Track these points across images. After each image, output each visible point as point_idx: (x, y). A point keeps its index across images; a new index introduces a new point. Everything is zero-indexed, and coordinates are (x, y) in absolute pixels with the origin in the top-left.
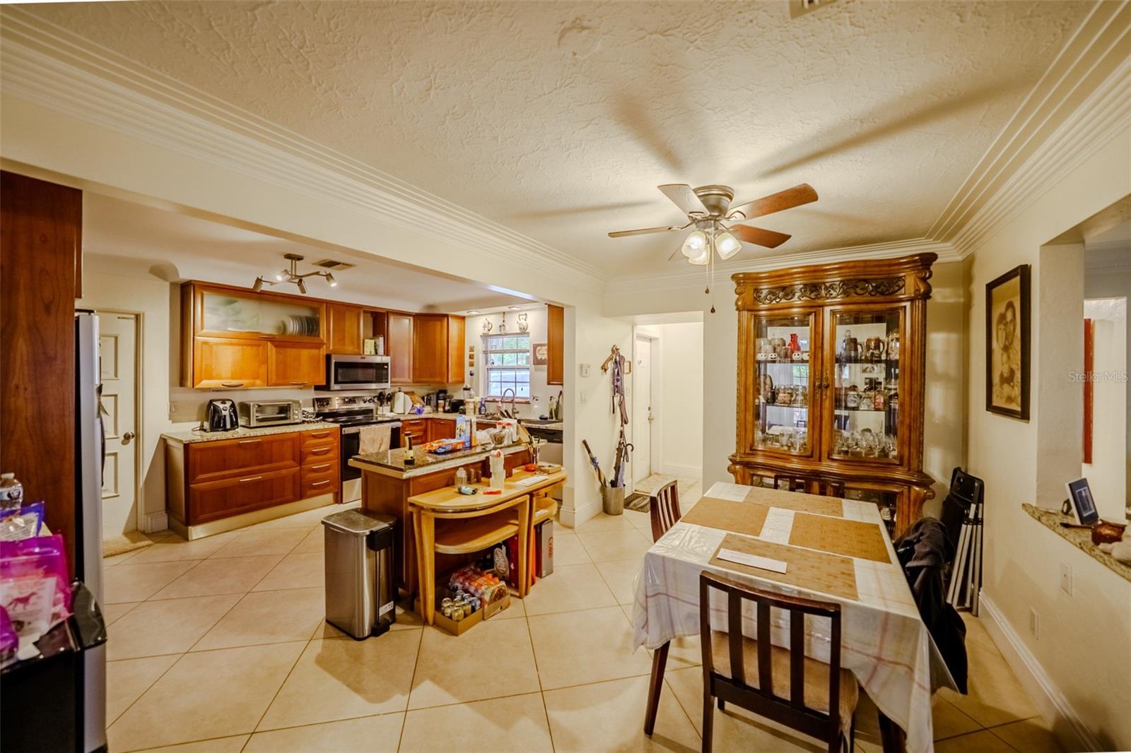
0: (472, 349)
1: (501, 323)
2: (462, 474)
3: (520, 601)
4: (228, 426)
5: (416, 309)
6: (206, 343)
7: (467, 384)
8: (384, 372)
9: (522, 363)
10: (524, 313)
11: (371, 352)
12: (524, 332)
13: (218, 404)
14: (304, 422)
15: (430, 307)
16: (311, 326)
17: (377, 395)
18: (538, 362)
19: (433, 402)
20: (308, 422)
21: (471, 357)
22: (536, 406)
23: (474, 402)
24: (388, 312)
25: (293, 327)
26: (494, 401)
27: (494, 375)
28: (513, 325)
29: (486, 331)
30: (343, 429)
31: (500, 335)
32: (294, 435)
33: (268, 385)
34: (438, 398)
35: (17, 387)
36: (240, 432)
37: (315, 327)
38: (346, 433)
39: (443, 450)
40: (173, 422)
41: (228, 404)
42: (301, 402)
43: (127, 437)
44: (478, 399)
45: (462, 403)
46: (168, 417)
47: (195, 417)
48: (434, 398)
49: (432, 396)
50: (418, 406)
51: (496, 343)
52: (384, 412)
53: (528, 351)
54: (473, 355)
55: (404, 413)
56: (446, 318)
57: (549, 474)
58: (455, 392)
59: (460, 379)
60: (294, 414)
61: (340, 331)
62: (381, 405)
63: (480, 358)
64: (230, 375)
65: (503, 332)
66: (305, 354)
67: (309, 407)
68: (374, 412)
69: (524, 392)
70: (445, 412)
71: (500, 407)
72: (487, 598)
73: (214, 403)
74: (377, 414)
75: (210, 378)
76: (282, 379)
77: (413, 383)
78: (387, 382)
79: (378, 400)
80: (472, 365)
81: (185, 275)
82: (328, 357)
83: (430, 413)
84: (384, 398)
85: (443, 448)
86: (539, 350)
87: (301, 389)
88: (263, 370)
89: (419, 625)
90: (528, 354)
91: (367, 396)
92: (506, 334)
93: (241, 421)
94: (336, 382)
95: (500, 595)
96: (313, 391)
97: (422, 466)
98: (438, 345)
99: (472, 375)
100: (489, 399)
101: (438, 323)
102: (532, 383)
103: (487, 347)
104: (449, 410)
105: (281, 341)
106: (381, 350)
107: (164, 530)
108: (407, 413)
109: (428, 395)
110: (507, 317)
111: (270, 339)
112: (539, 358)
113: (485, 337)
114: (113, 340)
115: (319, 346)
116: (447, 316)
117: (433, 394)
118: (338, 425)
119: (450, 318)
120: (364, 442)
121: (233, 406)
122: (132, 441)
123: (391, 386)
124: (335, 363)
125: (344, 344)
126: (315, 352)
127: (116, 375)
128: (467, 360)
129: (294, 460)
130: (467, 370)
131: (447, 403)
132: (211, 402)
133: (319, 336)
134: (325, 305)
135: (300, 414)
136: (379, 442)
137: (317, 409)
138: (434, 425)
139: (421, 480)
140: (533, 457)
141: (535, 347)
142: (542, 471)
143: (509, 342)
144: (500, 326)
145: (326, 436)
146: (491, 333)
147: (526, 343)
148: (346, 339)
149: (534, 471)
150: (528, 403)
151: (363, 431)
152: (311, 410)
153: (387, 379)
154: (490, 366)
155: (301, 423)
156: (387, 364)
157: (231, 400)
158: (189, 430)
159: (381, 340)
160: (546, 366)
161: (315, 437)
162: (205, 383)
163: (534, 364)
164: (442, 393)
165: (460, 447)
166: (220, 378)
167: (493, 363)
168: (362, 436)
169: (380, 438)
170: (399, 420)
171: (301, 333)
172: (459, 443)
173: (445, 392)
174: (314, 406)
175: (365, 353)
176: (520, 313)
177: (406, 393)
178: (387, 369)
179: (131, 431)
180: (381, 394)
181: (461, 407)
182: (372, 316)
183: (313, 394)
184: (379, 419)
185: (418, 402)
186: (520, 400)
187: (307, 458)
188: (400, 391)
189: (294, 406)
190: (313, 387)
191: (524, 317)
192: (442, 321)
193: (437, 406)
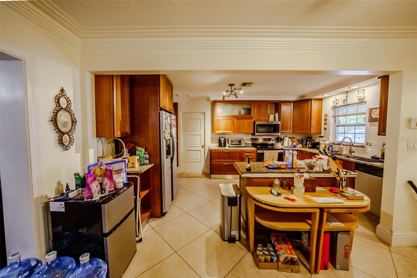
0: (326, 116)
1: (345, 99)
2: (277, 182)
3: (310, 275)
4: (223, 146)
5: (294, 98)
6: (217, 119)
7: (322, 135)
8: (278, 128)
9: (361, 121)
10: (362, 89)
11: (272, 120)
12: (362, 102)
13: (221, 138)
14: (245, 146)
15: (302, 96)
16: (249, 111)
17: (276, 138)
18: (372, 120)
19: (304, 143)
20: (247, 147)
21: (325, 120)
22: (369, 149)
23: (325, 144)
24: (280, 102)
25: (243, 112)
26: (339, 144)
27: (341, 129)
28: (354, 98)
29: (335, 104)
30: (258, 151)
31: (345, 105)
32: (240, 151)
33: (234, 133)
34: (307, 141)
35: (150, 131)
36: (227, 148)
37: (250, 111)
38: (259, 152)
39: (271, 167)
40: (212, 143)
41: (224, 138)
42: (245, 139)
43: (203, 146)
44: (327, 142)
45: (318, 144)
46: (210, 142)
47: (217, 142)
48: (305, 140)
49: (304, 140)
50: (295, 144)
51: (342, 111)
52: (279, 145)
53: (365, 114)
54: (327, 119)
55: (288, 147)
56: (310, 101)
57: (348, 199)
58: (316, 138)
59: (318, 131)
60: (242, 143)
61: (259, 112)
62: (277, 143)
63: (331, 121)
64: (223, 129)
65: (346, 103)
66: (246, 121)
67: (249, 141)
68: (275, 145)
69: (361, 140)
70: (309, 148)
71: (342, 148)
72: (282, 259)
73: (220, 138)
74: (276, 146)
75: (218, 130)
76: (238, 130)
77: (292, 133)
78: (279, 132)
79: (276, 140)
80: (326, 124)
81: (212, 99)
82: (254, 122)
83: (301, 148)
84: (279, 140)
85: (272, 166)
86: (374, 112)
87: (247, 134)
88: (233, 128)
89: (247, 249)
90: (365, 116)
91: (273, 138)
92: (348, 105)
93: (227, 145)
94: (257, 132)
95: (291, 262)
96: (251, 135)
97: (253, 173)
98: (306, 115)
99: (325, 129)
100: (335, 143)
101: (306, 104)
102: (367, 134)
103: (335, 114)
104: (310, 147)
105: (239, 118)
106: (277, 119)
107: (209, 174)
108: (289, 147)
109: (302, 139)
110: (349, 95)
111: (235, 117)
112: (374, 117)
113: (335, 108)
114: (200, 120)
115: (251, 118)
116: (311, 100)
117: (304, 139)
118: (256, 149)
119: (312, 101)
120: (265, 157)
121: (225, 139)
122: (204, 147)
123: (281, 134)
124: (257, 124)
125: (261, 117)
126: (249, 121)
127: (201, 129)
128: (323, 122)
129: (240, 160)
130: (323, 126)
131: (310, 144)
132: (220, 137)
133: (251, 114)
134: (253, 102)
135: (244, 144)
136: (272, 158)
137: (252, 142)
138: (301, 153)
139: (253, 180)
140: (339, 184)
141: (371, 110)
142: (342, 195)
143: (351, 110)
144: (344, 100)
145: (251, 152)
146: (337, 105)
147: (364, 109)
148: (262, 115)
149: (337, 193)
150: (363, 147)
151: (265, 152)
152: (250, 142)
153: (279, 131)
154: (337, 124)
155: (245, 147)
156: (279, 125)
157: (224, 137)
158: (215, 146)
159: (277, 115)
160: (377, 123)
161: (247, 152)
162: (218, 132)
163: (369, 122)
164: (309, 138)
165: (282, 167)
166: (221, 130)
167: (340, 122)
168: (265, 154)
169: (273, 156)
170: (283, 149)
171: (245, 114)
172: (283, 165)
173: (311, 138)
174: (251, 141)
175: (270, 120)
176: (359, 90)
177: (290, 138)
178: (279, 127)
179: (204, 145)
180: (278, 137)
181: (317, 146)
182: (274, 105)
183: (251, 137)
184: (277, 148)
185: (295, 142)
186: (357, 145)
187: (244, 160)
188: (286, 137)
189: (242, 141)
190: (251, 134)
191: (362, 92)
192: (308, 103)
193: (306, 144)
